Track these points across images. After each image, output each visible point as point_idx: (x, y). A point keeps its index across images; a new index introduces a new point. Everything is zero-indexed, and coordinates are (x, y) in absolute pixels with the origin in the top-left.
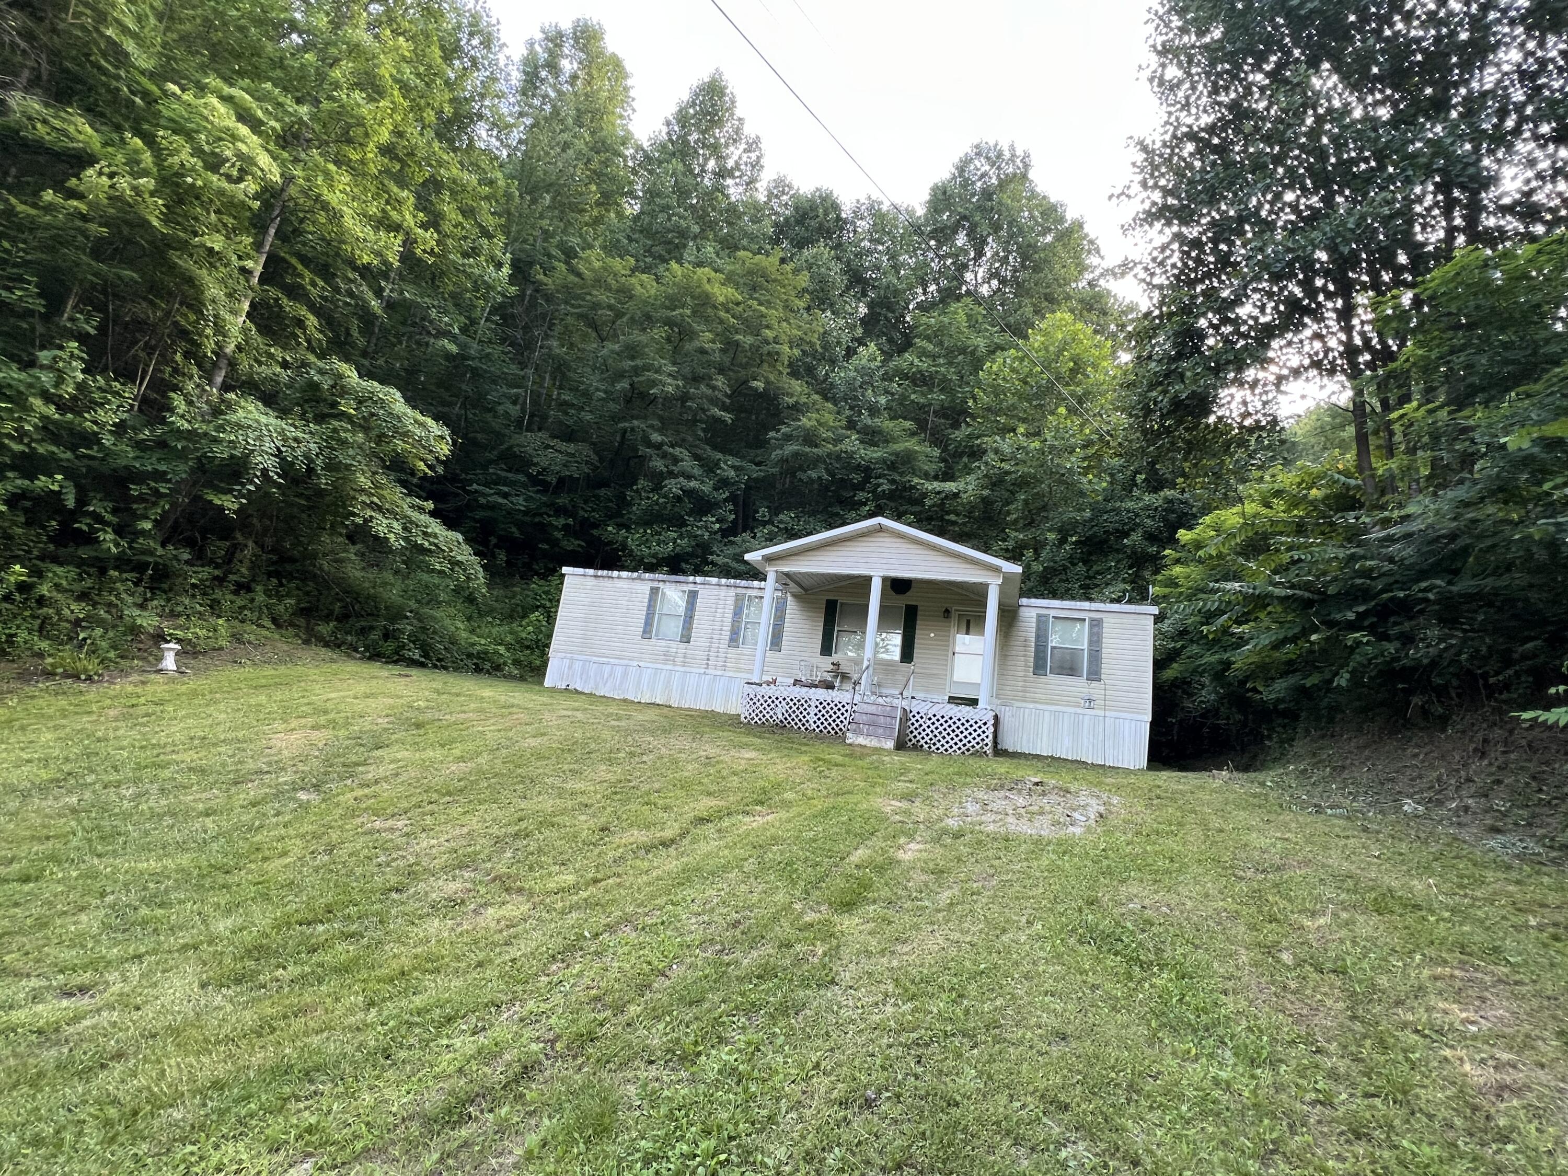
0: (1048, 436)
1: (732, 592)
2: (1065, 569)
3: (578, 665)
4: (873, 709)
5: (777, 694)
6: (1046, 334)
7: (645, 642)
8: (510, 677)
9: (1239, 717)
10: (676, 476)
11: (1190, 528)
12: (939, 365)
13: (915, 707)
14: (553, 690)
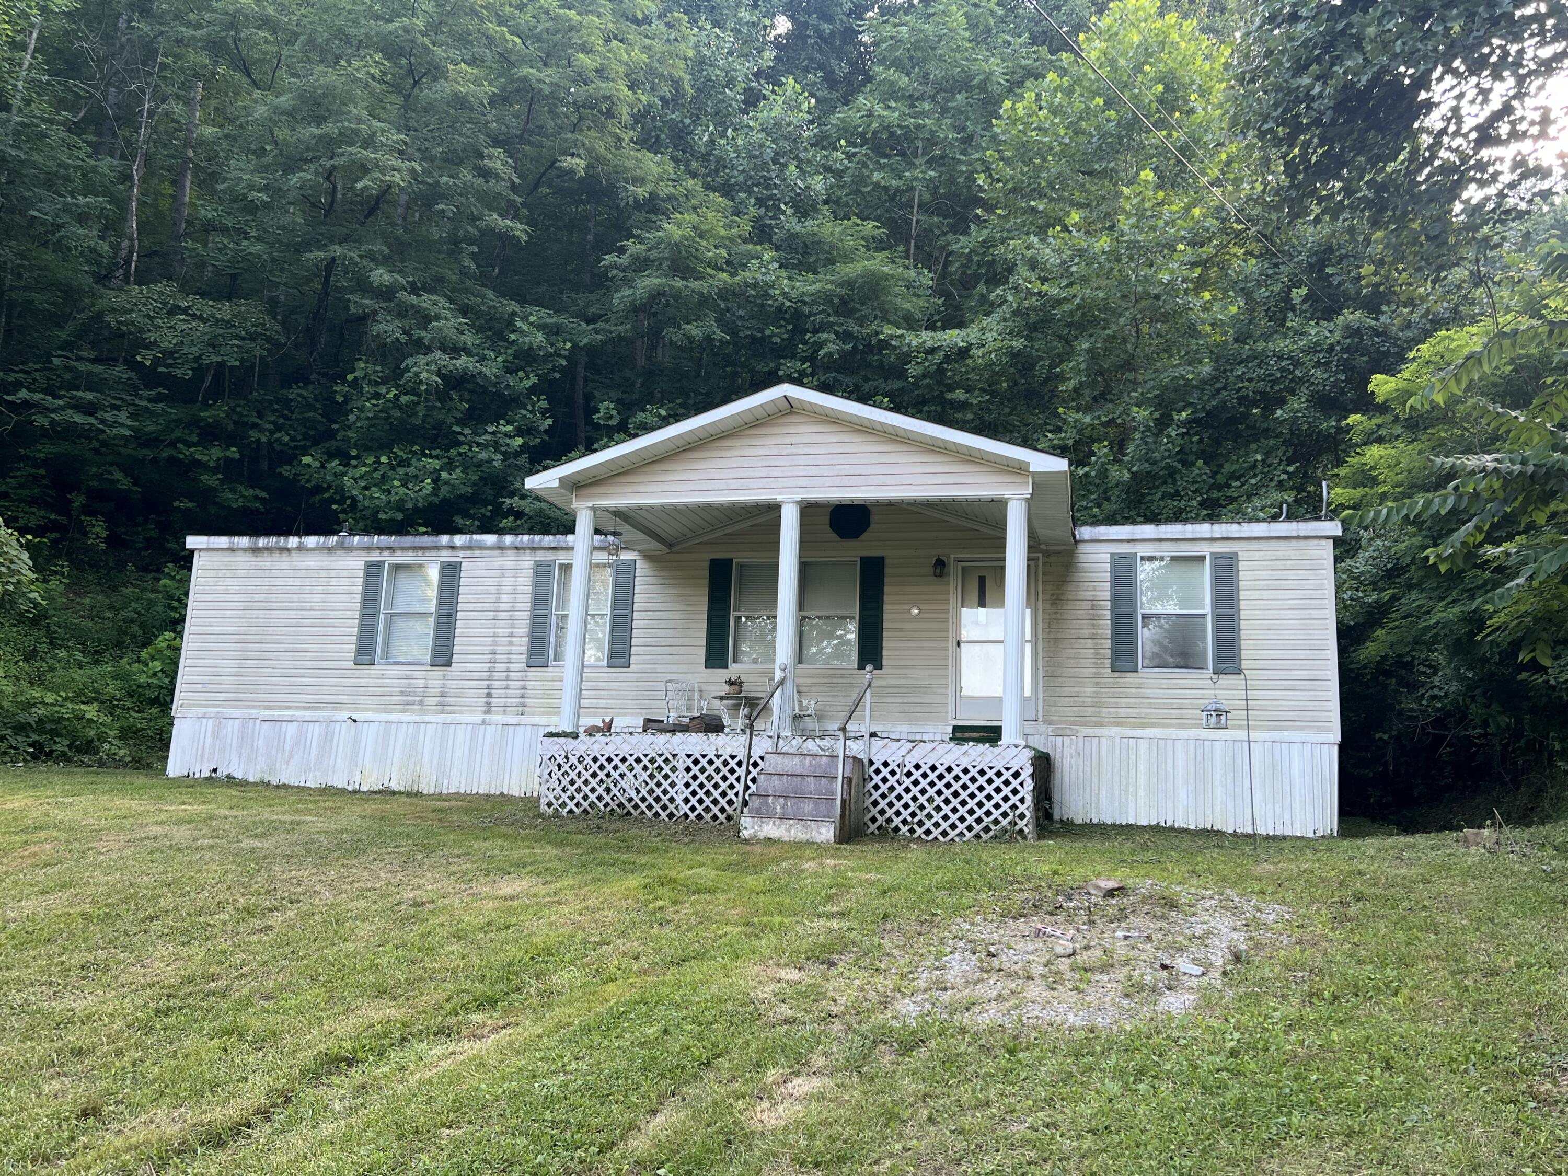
0: (1124, 224)
1: (527, 562)
2: (1172, 473)
3: (232, 728)
4: (791, 765)
5: (609, 751)
6: (1110, 36)
7: (364, 671)
8: (113, 764)
9: (1504, 720)
10: (428, 350)
11: (1391, 371)
12: (922, 114)
13: (880, 752)
14: (188, 783)
